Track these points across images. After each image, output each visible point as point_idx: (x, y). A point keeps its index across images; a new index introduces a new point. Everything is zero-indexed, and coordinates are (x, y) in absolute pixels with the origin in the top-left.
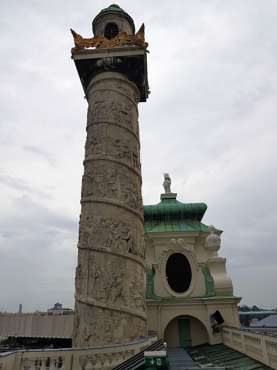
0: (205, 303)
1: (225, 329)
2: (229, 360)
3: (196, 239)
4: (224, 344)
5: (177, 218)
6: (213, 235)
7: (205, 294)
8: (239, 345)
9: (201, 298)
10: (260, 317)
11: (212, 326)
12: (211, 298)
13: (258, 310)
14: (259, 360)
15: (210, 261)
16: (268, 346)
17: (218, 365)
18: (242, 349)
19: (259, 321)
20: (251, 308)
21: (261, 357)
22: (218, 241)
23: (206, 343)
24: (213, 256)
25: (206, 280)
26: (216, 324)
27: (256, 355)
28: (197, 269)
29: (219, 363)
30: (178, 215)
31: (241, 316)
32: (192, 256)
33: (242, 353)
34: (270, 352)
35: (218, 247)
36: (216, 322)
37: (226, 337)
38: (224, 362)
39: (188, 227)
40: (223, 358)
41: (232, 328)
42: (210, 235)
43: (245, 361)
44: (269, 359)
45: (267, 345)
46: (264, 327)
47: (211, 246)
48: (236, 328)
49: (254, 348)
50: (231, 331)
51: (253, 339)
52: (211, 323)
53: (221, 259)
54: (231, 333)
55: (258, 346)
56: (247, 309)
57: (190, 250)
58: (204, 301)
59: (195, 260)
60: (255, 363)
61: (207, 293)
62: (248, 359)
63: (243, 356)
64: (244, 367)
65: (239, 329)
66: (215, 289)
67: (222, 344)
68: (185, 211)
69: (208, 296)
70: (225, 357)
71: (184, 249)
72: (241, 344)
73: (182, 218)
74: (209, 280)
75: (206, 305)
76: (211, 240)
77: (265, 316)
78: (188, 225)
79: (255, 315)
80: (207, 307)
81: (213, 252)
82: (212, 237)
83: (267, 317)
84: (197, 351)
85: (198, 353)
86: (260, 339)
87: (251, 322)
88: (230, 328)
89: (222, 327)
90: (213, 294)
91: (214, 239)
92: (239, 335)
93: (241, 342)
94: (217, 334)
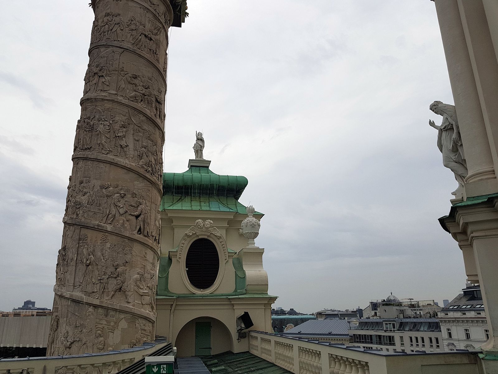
0: (232, 303)
1: (253, 334)
2: (254, 371)
3: (230, 222)
4: (250, 353)
5: (207, 193)
6: (251, 219)
7: (234, 292)
8: (268, 353)
9: (227, 297)
10: (297, 322)
11: (238, 331)
12: (240, 296)
13: (296, 314)
14: (289, 369)
15: (244, 251)
16: (301, 353)
18: (270, 358)
19: (295, 326)
20: (287, 312)
21: (291, 366)
22: (257, 226)
23: (228, 351)
24: (248, 244)
25: (236, 275)
26: (243, 328)
28: (226, 261)
30: (209, 190)
31: (274, 320)
32: (222, 243)
33: (271, 361)
34: (302, 360)
35: (257, 234)
36: (243, 326)
37: (254, 344)
38: (247, 372)
39: (221, 206)
40: (247, 368)
41: (262, 333)
42: (247, 219)
44: (300, 367)
45: (299, 352)
46: (299, 333)
47: (247, 233)
48: (266, 333)
49: (285, 356)
50: (259, 336)
51: (285, 345)
52: (237, 327)
53: (258, 248)
54: (259, 339)
55: (290, 353)
56: (282, 312)
57: (220, 235)
58: (231, 300)
59: (226, 248)
61: (236, 291)
62: (276, 369)
63: (272, 365)
65: (269, 334)
66: (246, 285)
67: (248, 352)
68: (219, 185)
69: (237, 294)
70: (250, 368)
71: (212, 233)
72: (271, 351)
73: (215, 194)
74: (240, 274)
75: (233, 305)
76: (249, 224)
77: (303, 320)
78: (221, 204)
79: (292, 319)
80: (234, 307)
81: (249, 240)
82: (250, 221)
83: (304, 322)
84: (216, 361)
85: (217, 363)
86: (292, 345)
87: (286, 328)
88: (260, 332)
89: (249, 331)
90: (243, 292)
91: (252, 224)
92: (270, 341)
93: (270, 349)
94: (243, 340)
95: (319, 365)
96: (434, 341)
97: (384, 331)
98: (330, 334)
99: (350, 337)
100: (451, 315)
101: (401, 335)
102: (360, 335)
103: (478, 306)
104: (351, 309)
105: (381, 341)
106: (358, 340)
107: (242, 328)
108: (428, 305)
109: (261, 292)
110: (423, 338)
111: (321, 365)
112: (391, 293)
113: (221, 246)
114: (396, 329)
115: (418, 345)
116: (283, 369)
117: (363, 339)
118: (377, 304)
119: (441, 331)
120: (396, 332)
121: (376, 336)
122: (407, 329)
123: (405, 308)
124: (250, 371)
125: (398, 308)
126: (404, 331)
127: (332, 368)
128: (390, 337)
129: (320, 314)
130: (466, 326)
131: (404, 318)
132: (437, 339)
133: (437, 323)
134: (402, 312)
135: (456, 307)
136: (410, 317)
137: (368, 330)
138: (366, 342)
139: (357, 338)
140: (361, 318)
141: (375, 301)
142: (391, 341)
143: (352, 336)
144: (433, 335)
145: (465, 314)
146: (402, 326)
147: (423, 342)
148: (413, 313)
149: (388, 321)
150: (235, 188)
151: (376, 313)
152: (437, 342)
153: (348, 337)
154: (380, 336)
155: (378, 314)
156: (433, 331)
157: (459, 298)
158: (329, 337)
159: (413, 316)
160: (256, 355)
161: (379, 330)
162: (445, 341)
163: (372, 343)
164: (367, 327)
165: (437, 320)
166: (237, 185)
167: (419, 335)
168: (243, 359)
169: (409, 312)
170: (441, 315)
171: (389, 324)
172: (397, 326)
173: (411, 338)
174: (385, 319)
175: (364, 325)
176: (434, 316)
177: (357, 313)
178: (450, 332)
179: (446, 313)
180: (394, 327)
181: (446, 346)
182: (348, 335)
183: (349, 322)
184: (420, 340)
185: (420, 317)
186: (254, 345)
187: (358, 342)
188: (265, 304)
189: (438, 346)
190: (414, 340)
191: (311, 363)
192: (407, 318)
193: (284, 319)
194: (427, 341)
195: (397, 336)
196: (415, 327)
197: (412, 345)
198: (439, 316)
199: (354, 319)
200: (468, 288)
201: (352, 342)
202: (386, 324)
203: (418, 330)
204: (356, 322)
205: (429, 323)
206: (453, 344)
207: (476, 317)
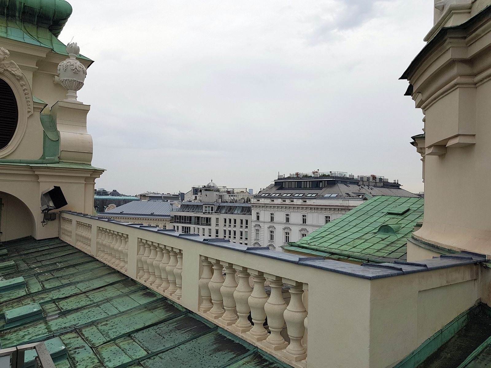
0: (36, 173)
1: (66, 216)
2: (62, 268)
3: (40, 63)
4: (60, 239)
5: (4, 13)
6: (73, 61)
7: (40, 159)
8: (86, 242)
9: (28, 164)
10: (118, 203)
11: (43, 211)
12: (48, 165)
13: (119, 195)
14: (118, 268)
15: (60, 104)
16: (142, 248)
17: (37, 278)
18: (89, 248)
19: (117, 207)
20: (110, 193)
21: (122, 264)
22: (82, 73)
23: (28, 237)
24: (67, 97)
25: (45, 136)
26: (52, 208)
27: (114, 260)
28: (30, 114)
29: (40, 274)
30: (8, 8)
31: (96, 200)
32: (24, 87)
33: (89, 254)
34: (143, 258)
35: (80, 85)
36: (51, 204)
37: (66, 228)
38: (50, 271)
39: (25, 35)
40: (51, 264)
41: (79, 214)
42: (68, 60)
43: (91, 270)
44: (138, 268)
45: (139, 246)
46: (121, 213)
47: (66, 80)
48: (85, 216)
49: (113, 249)
50: (75, 219)
51: (113, 234)
52: (42, 206)
53: (81, 104)
54: (74, 223)
55: (122, 246)
56: (105, 193)
57: (20, 74)
58: (34, 170)
59: (30, 95)
60: (109, 274)
61: (43, 157)
62: (97, 266)
63: (90, 259)
64: (87, 283)
65: (90, 217)
66: (60, 151)
67: (57, 238)
68: (24, 4)
69: (44, 161)
70: (55, 263)
71: (8, 70)
72: (90, 240)
73: (17, 18)
74: (51, 135)
75: (37, 176)
76: (69, 69)
77: (126, 201)
78: (28, 34)
79: (114, 200)
80: (39, 179)
81: (68, 91)
82: (72, 64)
83: (127, 203)
84: (5, 251)
85: (6, 255)
86: (127, 235)
87: (107, 208)
88: (76, 214)
89: (61, 212)
90: (54, 160)
91: (74, 68)
92: (90, 226)
93: (90, 237)
94: (50, 223)
95: (175, 270)
96: (244, 222)
97: (203, 213)
98: (152, 215)
99: (171, 218)
100: (262, 201)
101: (217, 216)
102: (180, 216)
103: (285, 195)
104: (172, 193)
105: (199, 222)
106: (179, 221)
107: (50, 208)
108: (241, 192)
109: (81, 162)
110: (235, 220)
111: (179, 271)
112: (212, 181)
113: (22, 91)
114: (213, 212)
115: (230, 226)
116: (108, 266)
117: (183, 220)
118: (198, 189)
119: (251, 214)
120: (213, 214)
121: (195, 217)
122: (223, 212)
123: (224, 194)
124: (54, 270)
125: (217, 193)
126: (221, 213)
127: (203, 278)
128: (207, 218)
129: (143, 196)
130: (272, 211)
131: (221, 202)
132: (247, 221)
133: (249, 207)
134: (221, 197)
135: (267, 195)
136: (227, 202)
137: (188, 211)
138: (185, 223)
139: (178, 218)
140: (182, 201)
141: (197, 187)
142: (208, 221)
143: (173, 217)
144: (244, 217)
145: (273, 201)
146: (219, 209)
147: (235, 223)
148: (230, 199)
149: (207, 204)
150: (51, 15)
151: (196, 197)
152: (247, 224)
153: (170, 218)
154: (198, 218)
155: (198, 198)
156: (245, 214)
157: (270, 188)
158: (151, 217)
159: (230, 201)
160: (69, 243)
161: (198, 212)
162: (254, 223)
163: (190, 223)
164: (188, 209)
165: (250, 205)
166: (55, 12)
167: (233, 217)
168: (48, 248)
169: (227, 197)
170: (253, 201)
171: (208, 207)
172: (215, 209)
173: (225, 220)
174: (205, 203)
175: (185, 207)
176: (247, 202)
177: (179, 196)
178: (258, 215)
179: (258, 199)
180: (212, 210)
181: (253, 227)
182: (169, 216)
183: (171, 204)
184: (233, 221)
185: (236, 202)
186: (66, 230)
187: (178, 222)
188: (86, 179)
189: (247, 227)
190: (228, 221)
191: (161, 265)
192: (224, 202)
193: (106, 200)
194: (238, 222)
195: (213, 217)
196: (230, 210)
197: (225, 225)
198: (252, 202)
199: (176, 202)
200: (279, 179)
201: (172, 223)
202: (206, 207)
203: (232, 213)
204: (178, 205)
205: (243, 207)
206: (259, 225)
207: (282, 203)
